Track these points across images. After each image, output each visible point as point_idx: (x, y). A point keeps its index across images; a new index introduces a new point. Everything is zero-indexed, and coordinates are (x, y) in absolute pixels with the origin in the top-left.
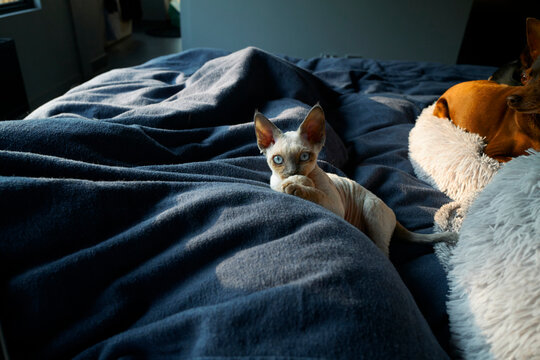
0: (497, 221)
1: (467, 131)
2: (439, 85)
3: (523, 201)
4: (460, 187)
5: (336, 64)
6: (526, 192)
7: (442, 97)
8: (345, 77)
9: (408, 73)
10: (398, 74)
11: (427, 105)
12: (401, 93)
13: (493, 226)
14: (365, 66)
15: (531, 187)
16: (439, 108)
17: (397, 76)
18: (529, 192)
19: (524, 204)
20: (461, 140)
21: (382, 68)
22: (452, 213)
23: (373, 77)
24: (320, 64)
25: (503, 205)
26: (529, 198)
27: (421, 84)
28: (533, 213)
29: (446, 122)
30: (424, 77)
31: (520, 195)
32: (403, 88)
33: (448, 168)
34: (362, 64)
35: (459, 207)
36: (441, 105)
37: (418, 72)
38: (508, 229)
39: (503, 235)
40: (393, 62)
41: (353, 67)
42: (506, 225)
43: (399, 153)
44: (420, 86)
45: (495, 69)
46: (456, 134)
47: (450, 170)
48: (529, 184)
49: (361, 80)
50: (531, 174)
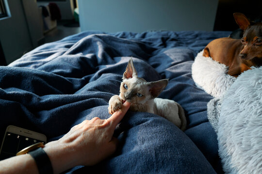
0: (240, 100)
1: (219, 63)
2: (205, 42)
3: (252, 90)
4: (218, 91)
5: (155, 34)
6: (253, 85)
7: (207, 47)
8: (159, 40)
9: (190, 37)
10: (185, 37)
11: (199, 51)
12: (187, 46)
13: (239, 103)
14: (169, 34)
15: (255, 83)
16: (205, 53)
17: (185, 39)
18: (255, 86)
19: (253, 91)
20: (217, 68)
21: (177, 35)
22: (215, 103)
23: (173, 40)
24: (147, 35)
25: (242, 92)
26: (255, 88)
27: (197, 41)
28: (259, 95)
29: (209, 59)
30: (198, 38)
31: (250, 87)
32: (188, 44)
33: (211, 82)
34: (167, 34)
35: (219, 100)
36: (206, 51)
37: (194, 36)
38: (246, 103)
39: (244, 106)
40: (182, 32)
41: (163, 35)
42: (245, 102)
43: (187, 75)
44: (196, 43)
45: (231, 32)
46: (214, 65)
47: (212, 83)
48: (254, 81)
49: (167, 42)
50: (255, 76)
